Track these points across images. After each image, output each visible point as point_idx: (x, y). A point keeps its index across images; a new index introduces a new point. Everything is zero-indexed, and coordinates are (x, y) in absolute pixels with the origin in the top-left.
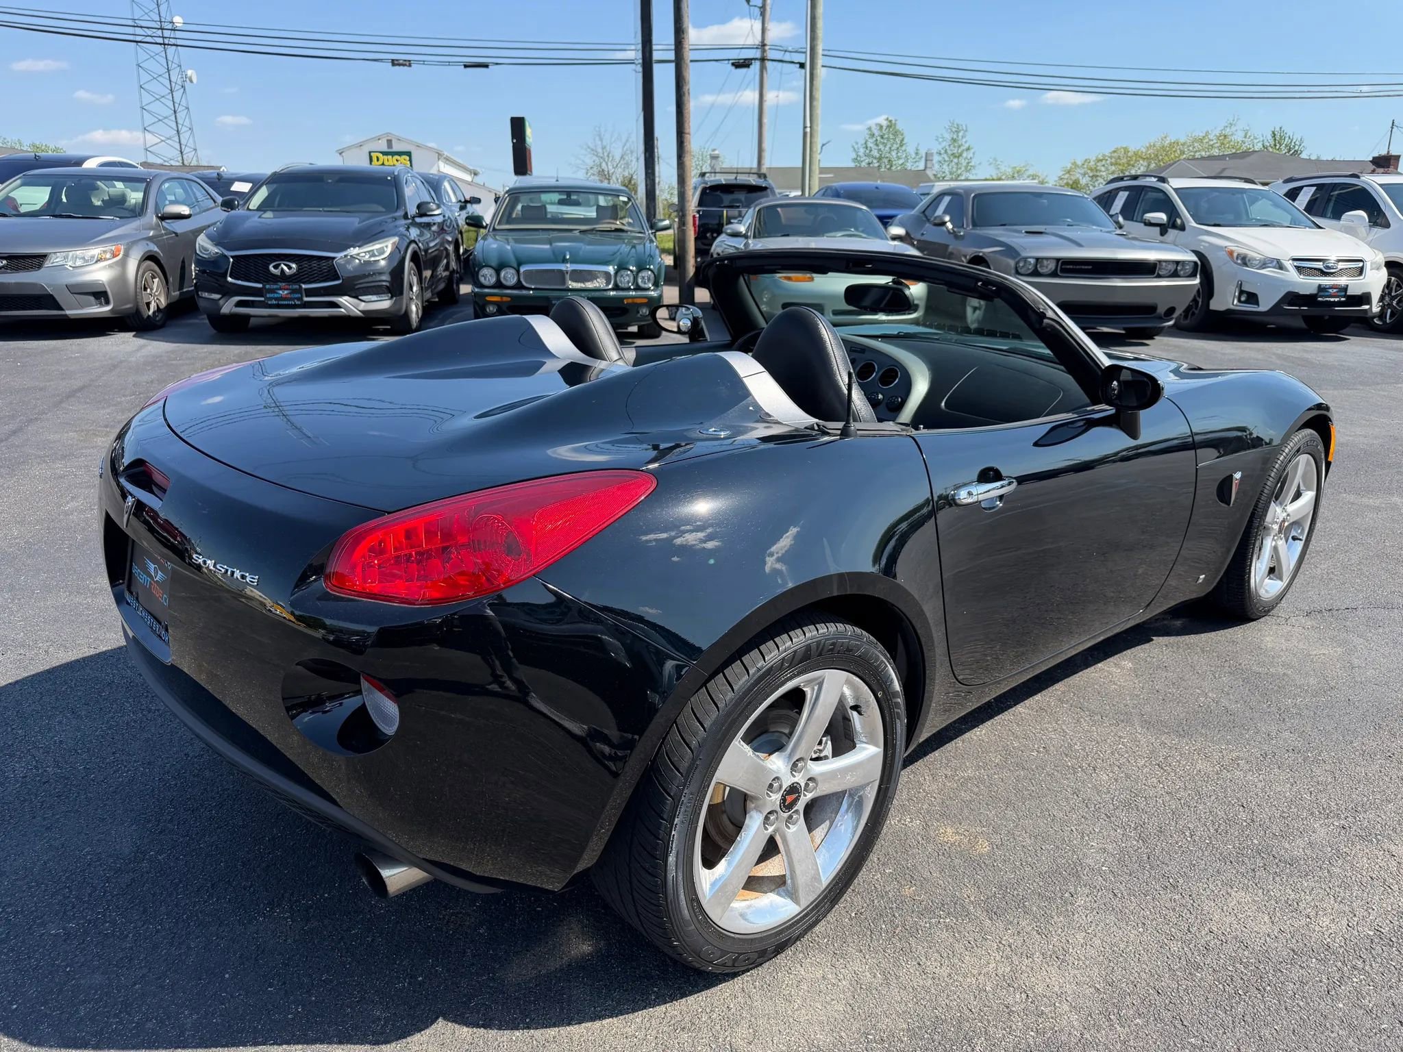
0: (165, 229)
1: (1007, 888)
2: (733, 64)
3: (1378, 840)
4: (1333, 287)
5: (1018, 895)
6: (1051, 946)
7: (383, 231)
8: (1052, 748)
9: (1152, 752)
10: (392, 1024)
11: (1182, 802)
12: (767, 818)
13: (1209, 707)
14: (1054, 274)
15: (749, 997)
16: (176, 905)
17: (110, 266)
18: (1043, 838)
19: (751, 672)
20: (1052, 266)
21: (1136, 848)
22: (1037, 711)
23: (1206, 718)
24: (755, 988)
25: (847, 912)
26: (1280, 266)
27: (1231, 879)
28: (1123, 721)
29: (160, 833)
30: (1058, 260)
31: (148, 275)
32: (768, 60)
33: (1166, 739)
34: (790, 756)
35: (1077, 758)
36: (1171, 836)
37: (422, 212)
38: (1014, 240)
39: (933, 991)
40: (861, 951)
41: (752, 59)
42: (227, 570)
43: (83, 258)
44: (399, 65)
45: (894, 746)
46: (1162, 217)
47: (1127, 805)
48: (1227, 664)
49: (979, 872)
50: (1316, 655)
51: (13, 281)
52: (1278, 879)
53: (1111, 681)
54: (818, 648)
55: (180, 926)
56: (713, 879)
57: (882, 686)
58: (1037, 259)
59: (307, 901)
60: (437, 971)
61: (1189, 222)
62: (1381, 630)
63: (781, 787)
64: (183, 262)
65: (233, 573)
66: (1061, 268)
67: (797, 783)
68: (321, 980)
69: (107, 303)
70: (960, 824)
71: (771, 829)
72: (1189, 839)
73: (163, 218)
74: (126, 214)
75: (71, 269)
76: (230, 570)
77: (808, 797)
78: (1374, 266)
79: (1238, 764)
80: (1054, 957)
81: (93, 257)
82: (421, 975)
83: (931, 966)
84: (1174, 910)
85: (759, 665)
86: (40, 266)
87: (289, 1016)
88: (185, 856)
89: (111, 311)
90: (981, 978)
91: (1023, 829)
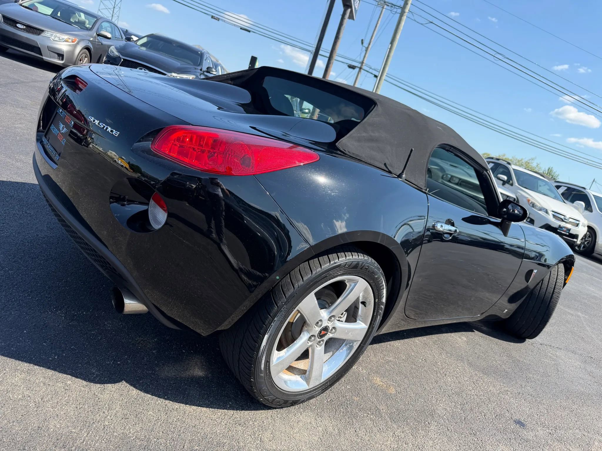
0: (98, 39)
1: (400, 411)
2: (348, 66)
3: (565, 444)
4: (565, 227)
5: (405, 416)
6: (417, 443)
7: (190, 71)
8: (428, 360)
9: (471, 376)
10: (99, 378)
11: (482, 400)
12: (310, 338)
13: (497, 366)
14: (457, 184)
15: (274, 420)
16: (11, 294)
17: (70, 45)
18: (419, 396)
19: (331, 263)
20: (457, 181)
21: (460, 413)
22: (423, 344)
23: (496, 370)
24: (277, 417)
25: (326, 398)
26: (547, 212)
27: (500, 439)
28: (460, 360)
29: (14, 262)
30: (460, 179)
31: (84, 55)
32: (363, 69)
33: (478, 373)
34: (331, 312)
35: (439, 368)
36: (476, 413)
37: (208, 71)
38: (445, 166)
39: (360, 445)
40: (330, 417)
41: (356, 67)
42: (104, 127)
43: (59, 38)
44: (214, 18)
45: (373, 328)
46: (505, 178)
47: (458, 394)
48: (506, 352)
49: (389, 401)
50: (543, 361)
51: (26, 36)
52: (520, 446)
53: (456, 343)
54: (362, 265)
55: (10, 303)
56: (278, 356)
57: (379, 296)
58: (452, 176)
59: (75, 312)
60: (128, 362)
61: (515, 183)
62: (570, 360)
63: (321, 326)
64: (101, 55)
65: (107, 128)
67: (328, 326)
68: (70, 348)
69: (62, 59)
70: (384, 378)
71: (310, 343)
72: (483, 417)
73: (99, 35)
74: (84, 28)
75: (52, 40)
76: (106, 127)
77: (330, 335)
78: (583, 225)
79: (507, 393)
80: (418, 447)
81: (63, 39)
82: (120, 361)
83: (361, 433)
84: (474, 444)
85: (336, 261)
86: (39, 34)
87: (50, 359)
88: (22, 275)
89: (63, 64)
90: (383, 446)
91: (411, 389)
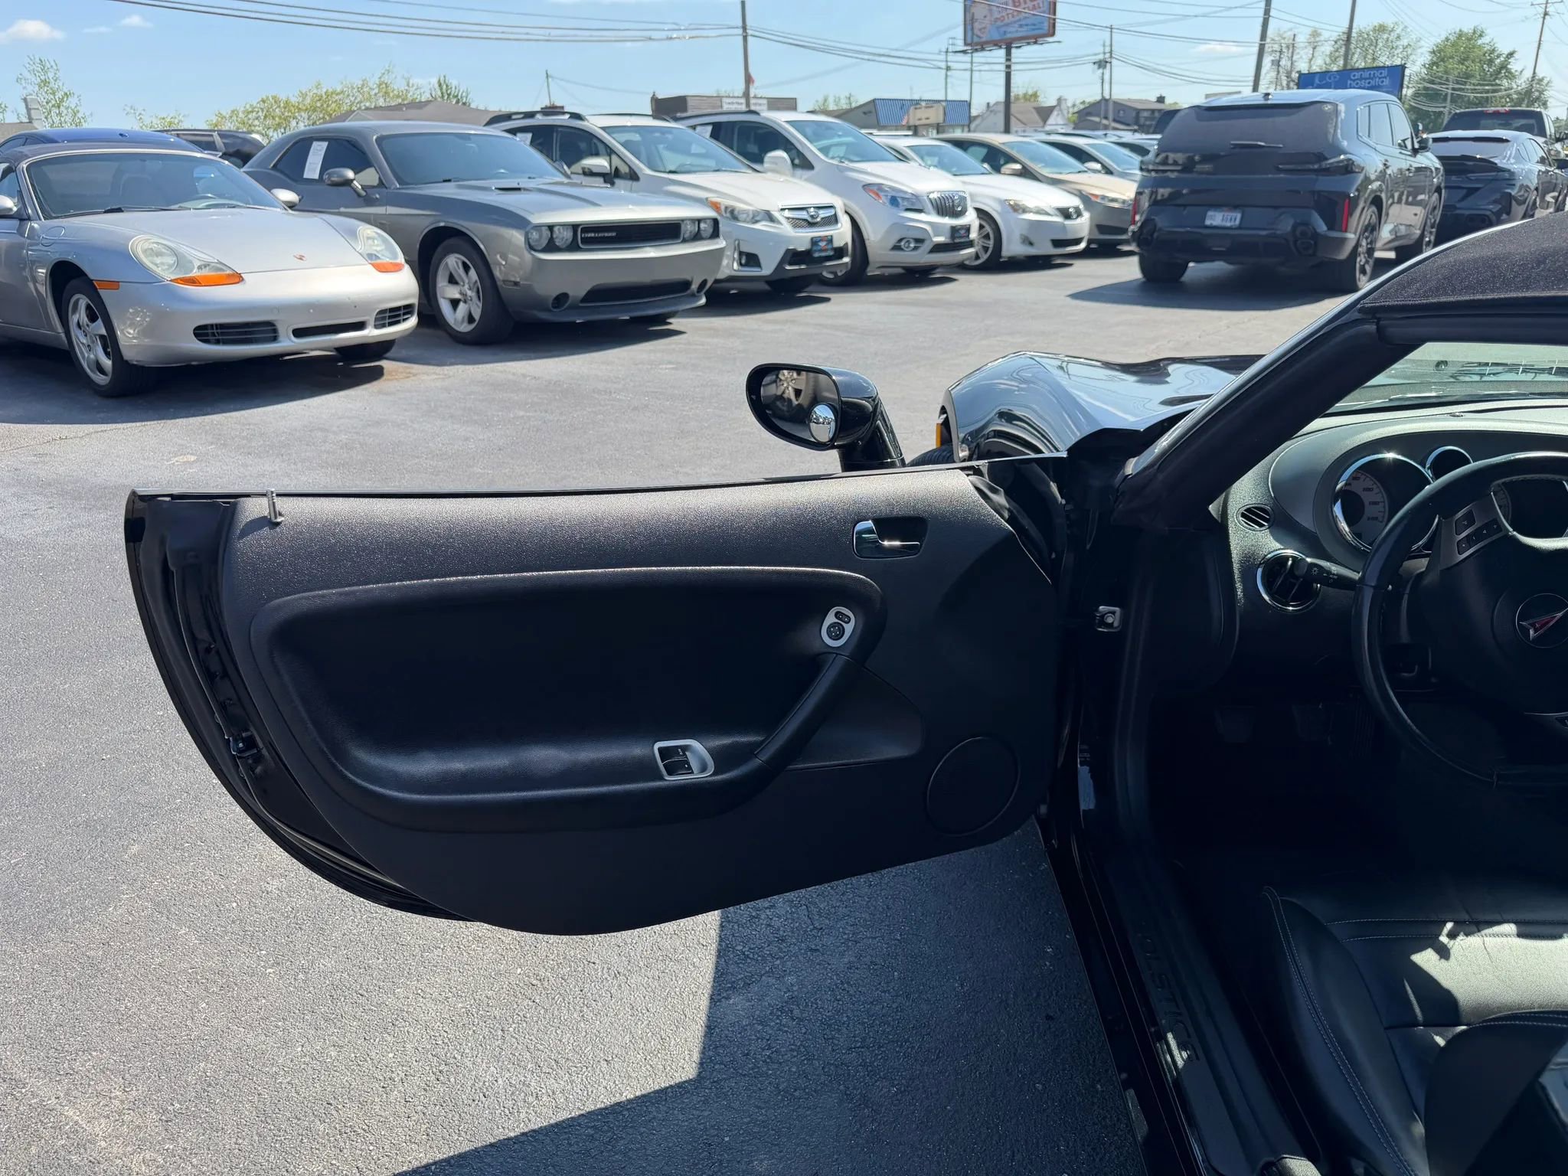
4: (821, 239)
14: (573, 247)
20: (569, 235)
26: (770, 217)
46: (603, 164)
58: (551, 227)
61: (641, 170)
66: (581, 238)
